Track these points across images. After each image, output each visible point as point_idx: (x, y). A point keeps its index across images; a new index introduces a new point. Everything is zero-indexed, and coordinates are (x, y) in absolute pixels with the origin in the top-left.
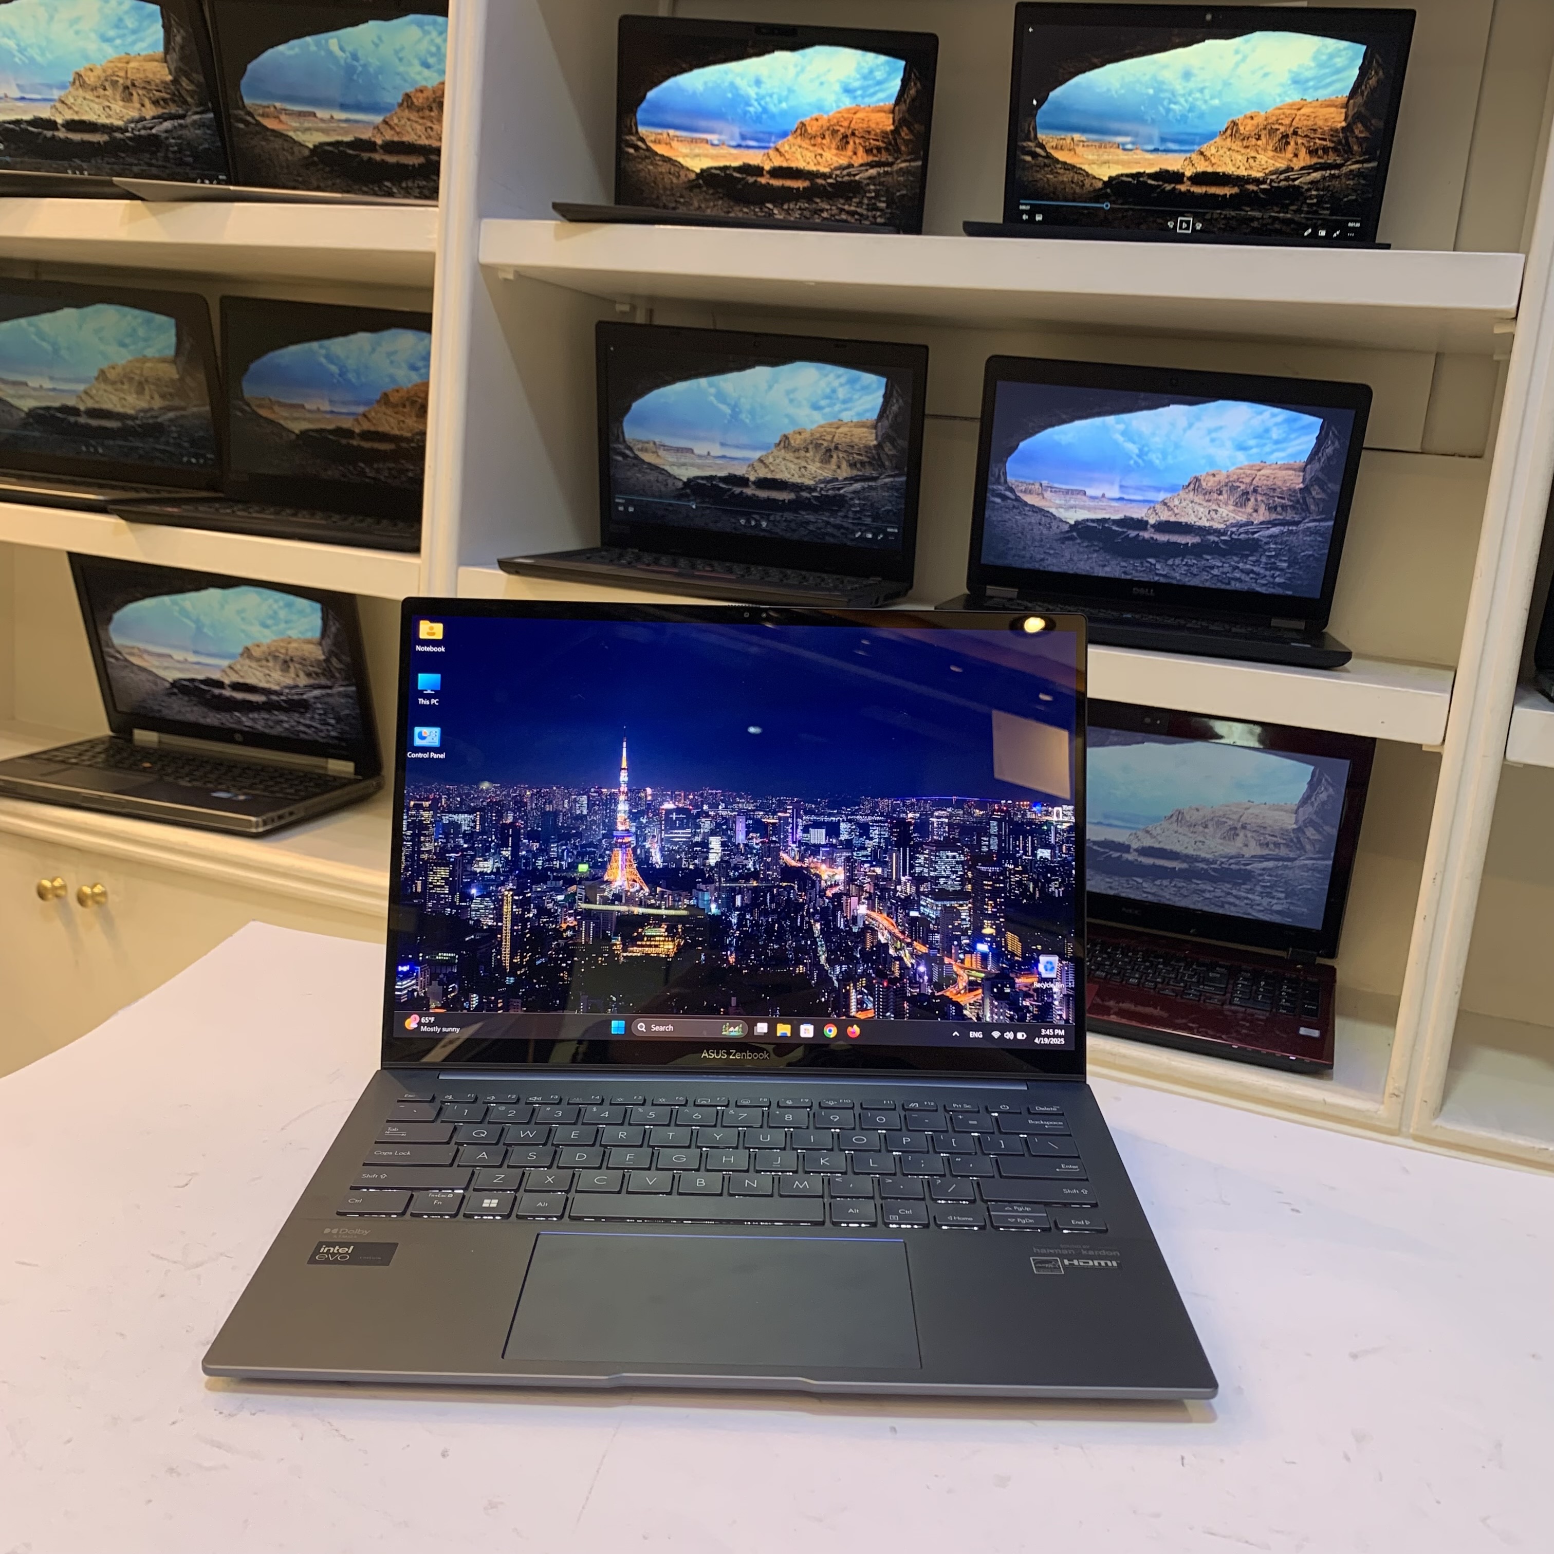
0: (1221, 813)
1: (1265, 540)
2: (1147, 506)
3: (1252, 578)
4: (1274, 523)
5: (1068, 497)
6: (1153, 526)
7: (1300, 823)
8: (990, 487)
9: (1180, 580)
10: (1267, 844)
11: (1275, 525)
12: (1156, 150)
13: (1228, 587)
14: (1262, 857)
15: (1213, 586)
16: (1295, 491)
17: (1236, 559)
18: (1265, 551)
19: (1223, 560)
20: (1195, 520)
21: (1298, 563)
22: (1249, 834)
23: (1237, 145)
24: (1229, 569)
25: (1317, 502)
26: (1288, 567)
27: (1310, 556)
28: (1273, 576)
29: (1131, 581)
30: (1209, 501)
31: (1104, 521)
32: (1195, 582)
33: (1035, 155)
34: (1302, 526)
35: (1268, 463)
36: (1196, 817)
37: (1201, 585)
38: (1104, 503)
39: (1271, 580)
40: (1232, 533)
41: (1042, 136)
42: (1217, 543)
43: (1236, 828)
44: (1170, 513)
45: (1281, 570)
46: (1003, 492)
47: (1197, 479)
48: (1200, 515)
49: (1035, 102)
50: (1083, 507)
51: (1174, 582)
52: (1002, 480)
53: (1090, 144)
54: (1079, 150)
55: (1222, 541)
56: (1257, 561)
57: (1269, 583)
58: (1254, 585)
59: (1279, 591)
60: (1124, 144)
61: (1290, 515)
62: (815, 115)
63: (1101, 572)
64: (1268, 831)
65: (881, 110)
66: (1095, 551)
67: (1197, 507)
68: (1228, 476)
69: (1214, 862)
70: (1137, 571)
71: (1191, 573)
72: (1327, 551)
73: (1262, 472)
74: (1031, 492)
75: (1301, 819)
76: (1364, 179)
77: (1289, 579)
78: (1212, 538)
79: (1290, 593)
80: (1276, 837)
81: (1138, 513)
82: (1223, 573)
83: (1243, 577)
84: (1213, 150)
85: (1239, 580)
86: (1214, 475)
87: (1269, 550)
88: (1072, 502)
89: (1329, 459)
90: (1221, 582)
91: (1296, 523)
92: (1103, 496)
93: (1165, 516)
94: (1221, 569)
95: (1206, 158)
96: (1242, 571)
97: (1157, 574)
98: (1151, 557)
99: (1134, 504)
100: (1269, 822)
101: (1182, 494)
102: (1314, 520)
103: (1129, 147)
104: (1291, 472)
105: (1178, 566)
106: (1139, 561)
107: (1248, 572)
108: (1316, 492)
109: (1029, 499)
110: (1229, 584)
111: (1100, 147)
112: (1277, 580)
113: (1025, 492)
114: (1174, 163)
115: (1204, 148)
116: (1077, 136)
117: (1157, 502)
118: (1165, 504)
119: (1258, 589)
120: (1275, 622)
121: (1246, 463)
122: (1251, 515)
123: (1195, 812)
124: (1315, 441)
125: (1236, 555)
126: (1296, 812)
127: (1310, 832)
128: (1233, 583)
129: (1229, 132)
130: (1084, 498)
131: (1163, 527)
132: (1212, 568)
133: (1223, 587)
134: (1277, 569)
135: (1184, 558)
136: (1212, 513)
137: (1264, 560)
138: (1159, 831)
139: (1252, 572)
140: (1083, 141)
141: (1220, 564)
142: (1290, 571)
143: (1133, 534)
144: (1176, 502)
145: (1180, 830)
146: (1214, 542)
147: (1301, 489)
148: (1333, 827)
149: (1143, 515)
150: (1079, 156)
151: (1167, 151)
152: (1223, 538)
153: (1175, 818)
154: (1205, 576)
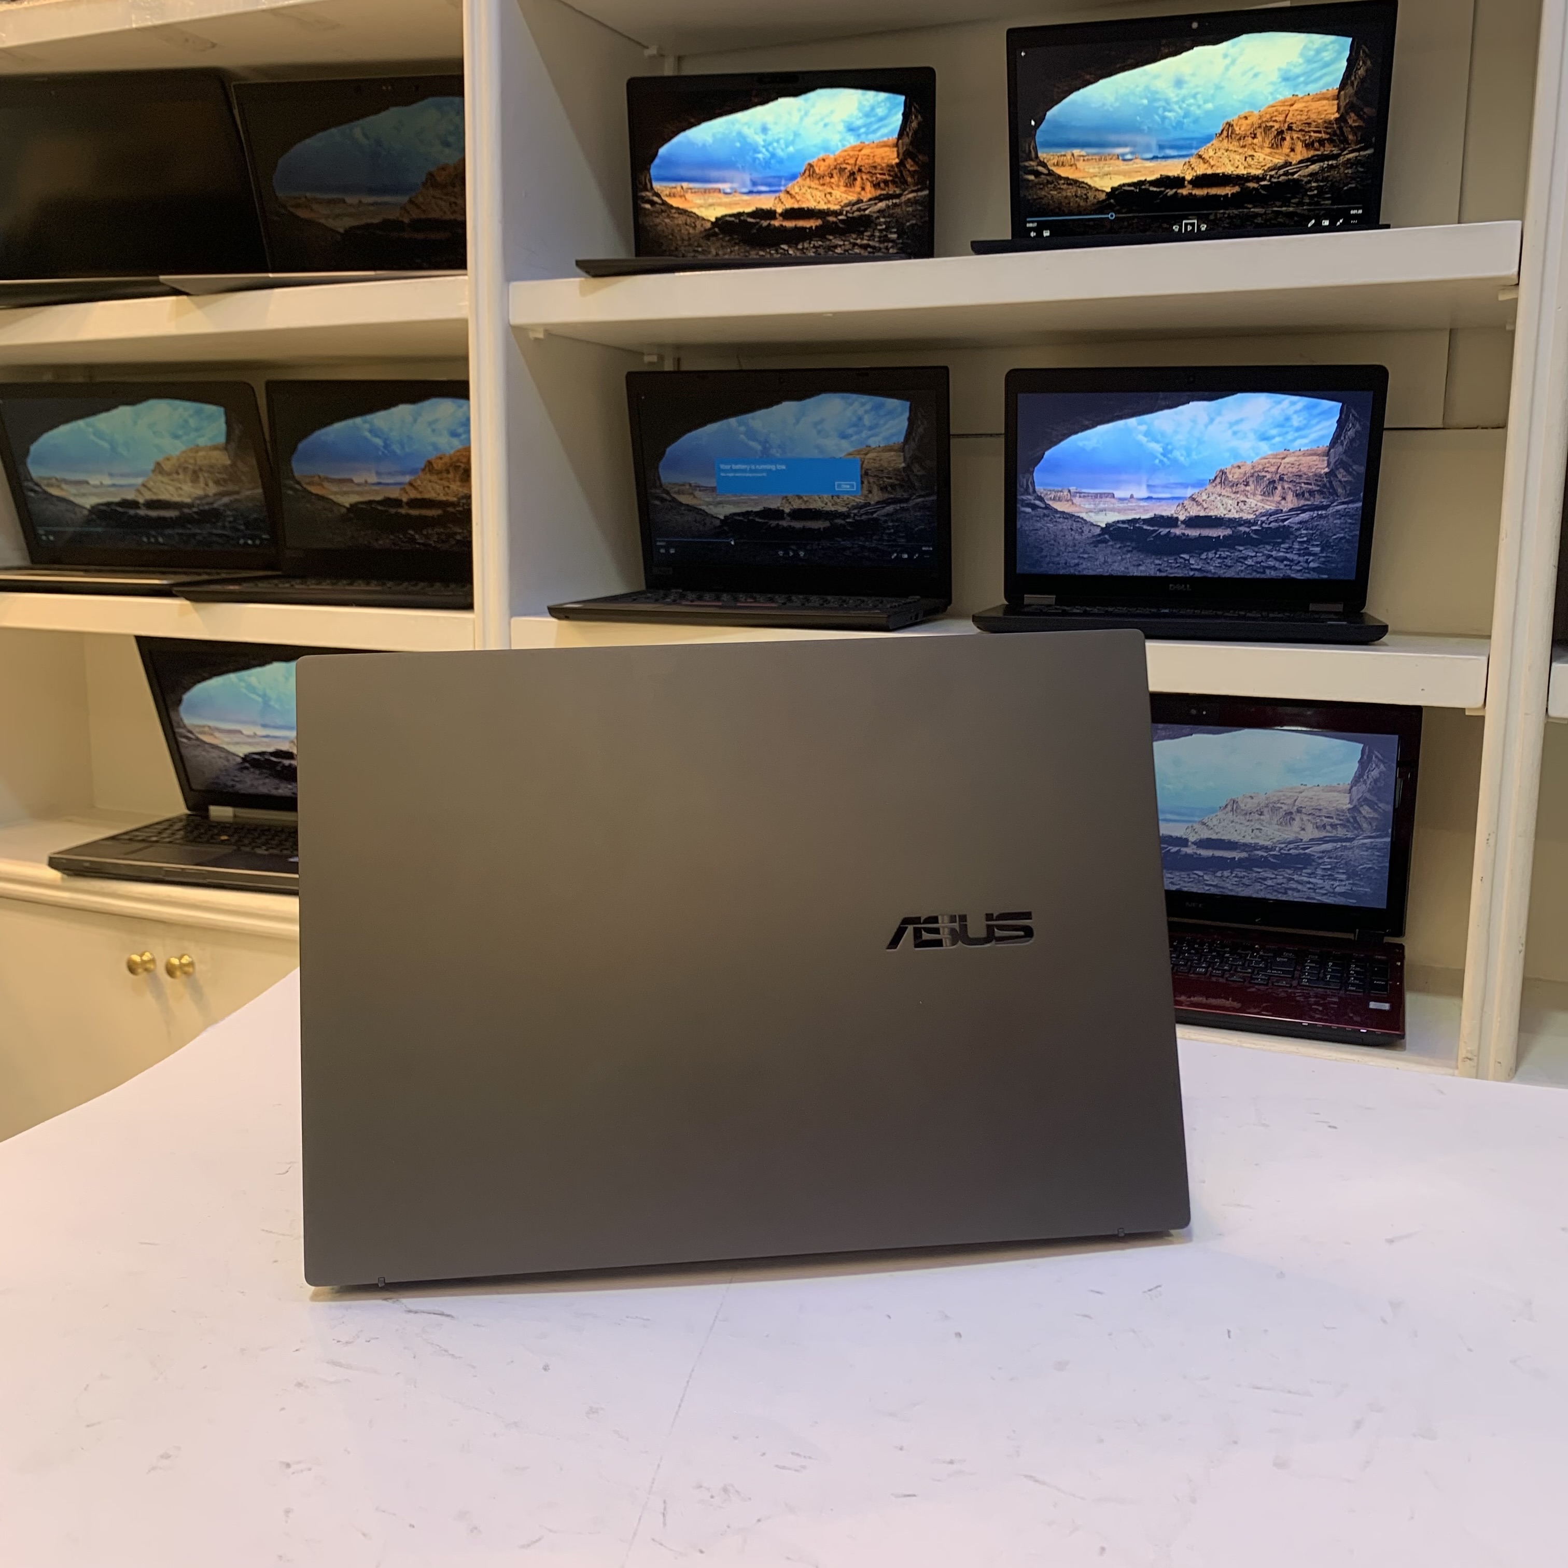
0: (1275, 799)
1: (1296, 527)
2: (1177, 502)
3: (1286, 565)
4: (1303, 510)
5: (1097, 500)
6: (1183, 522)
7: (1355, 802)
8: (1019, 497)
9: (1215, 573)
10: (1324, 826)
11: (1304, 511)
12: (1155, 158)
13: (1263, 576)
14: (1320, 839)
15: (1249, 576)
16: (1320, 476)
17: (1269, 547)
18: (1297, 537)
19: (1256, 550)
20: (1225, 512)
21: (1329, 547)
22: (1305, 818)
23: (1234, 146)
24: (1263, 558)
25: (1343, 485)
26: (1322, 551)
27: (1341, 538)
28: (1307, 562)
29: (1167, 577)
30: (1236, 493)
31: (1134, 521)
32: (1230, 574)
33: (1037, 174)
34: (1331, 510)
35: (1291, 451)
36: (1250, 805)
37: (1237, 576)
38: (1133, 504)
39: (1305, 565)
40: (1263, 522)
41: (1043, 155)
42: (1248, 533)
43: (1291, 813)
44: (1199, 508)
45: (1314, 554)
46: (1033, 502)
47: (1223, 472)
48: (1229, 507)
49: (1033, 123)
50: (1113, 510)
51: (1210, 575)
52: (1031, 490)
53: (1090, 158)
54: (1080, 164)
55: (1253, 530)
56: (1290, 548)
57: (1304, 568)
58: (1289, 572)
59: (1314, 575)
60: (1123, 155)
61: (1318, 500)
62: (821, 155)
63: (1135, 572)
64: (1324, 813)
65: (885, 145)
66: (1128, 551)
67: (1225, 500)
68: (1253, 467)
69: (1273, 849)
70: (1171, 567)
71: (1226, 565)
72: (1358, 533)
73: (1286, 460)
74: (1060, 500)
75: (1355, 798)
76: (1362, 167)
77: (1323, 563)
78: (1243, 529)
79: (1325, 577)
80: (1332, 818)
81: (1168, 510)
82: (1257, 563)
83: (1277, 564)
84: (1211, 153)
85: (1274, 568)
86: (1239, 467)
87: (1301, 536)
88: (1102, 506)
89: (1352, 441)
90: (1256, 571)
91: (1325, 508)
92: (1132, 497)
93: (1195, 511)
94: (1254, 558)
95: (1205, 161)
96: (1276, 559)
97: (1192, 570)
98: (1184, 553)
99: (1163, 502)
100: (1324, 804)
101: (1210, 488)
102: (1343, 503)
103: (1129, 157)
104: (1315, 458)
105: (1211, 559)
106: (1173, 558)
107: (1282, 560)
108: (1341, 475)
109: (1059, 506)
110: (1264, 572)
111: (1100, 160)
112: (1312, 565)
113: (1054, 499)
114: (1173, 168)
115: (1202, 151)
116: (1077, 152)
117: (1185, 498)
118: (1194, 499)
119: (1293, 575)
120: (1312, 607)
121: (1270, 452)
122: (1279, 503)
123: (1249, 800)
124: (1336, 425)
125: (1268, 544)
126: (1350, 791)
127: (1366, 810)
128: (1268, 571)
129: (1225, 133)
130: (1113, 500)
131: (1193, 522)
132: (1245, 558)
133: (1258, 576)
134: (1310, 554)
135: (1217, 550)
136: (1241, 504)
137: (1296, 546)
138: (1215, 822)
139: (1286, 559)
140: (1083, 156)
141: (1254, 554)
142: (1324, 555)
143: (1164, 531)
144: (1204, 497)
145: (1236, 819)
146: (1245, 532)
147: (1326, 474)
148: (1388, 803)
149: (1173, 512)
150: (1080, 171)
151: (1166, 157)
152: (1254, 528)
153: (1229, 808)
154: (1240, 567)
